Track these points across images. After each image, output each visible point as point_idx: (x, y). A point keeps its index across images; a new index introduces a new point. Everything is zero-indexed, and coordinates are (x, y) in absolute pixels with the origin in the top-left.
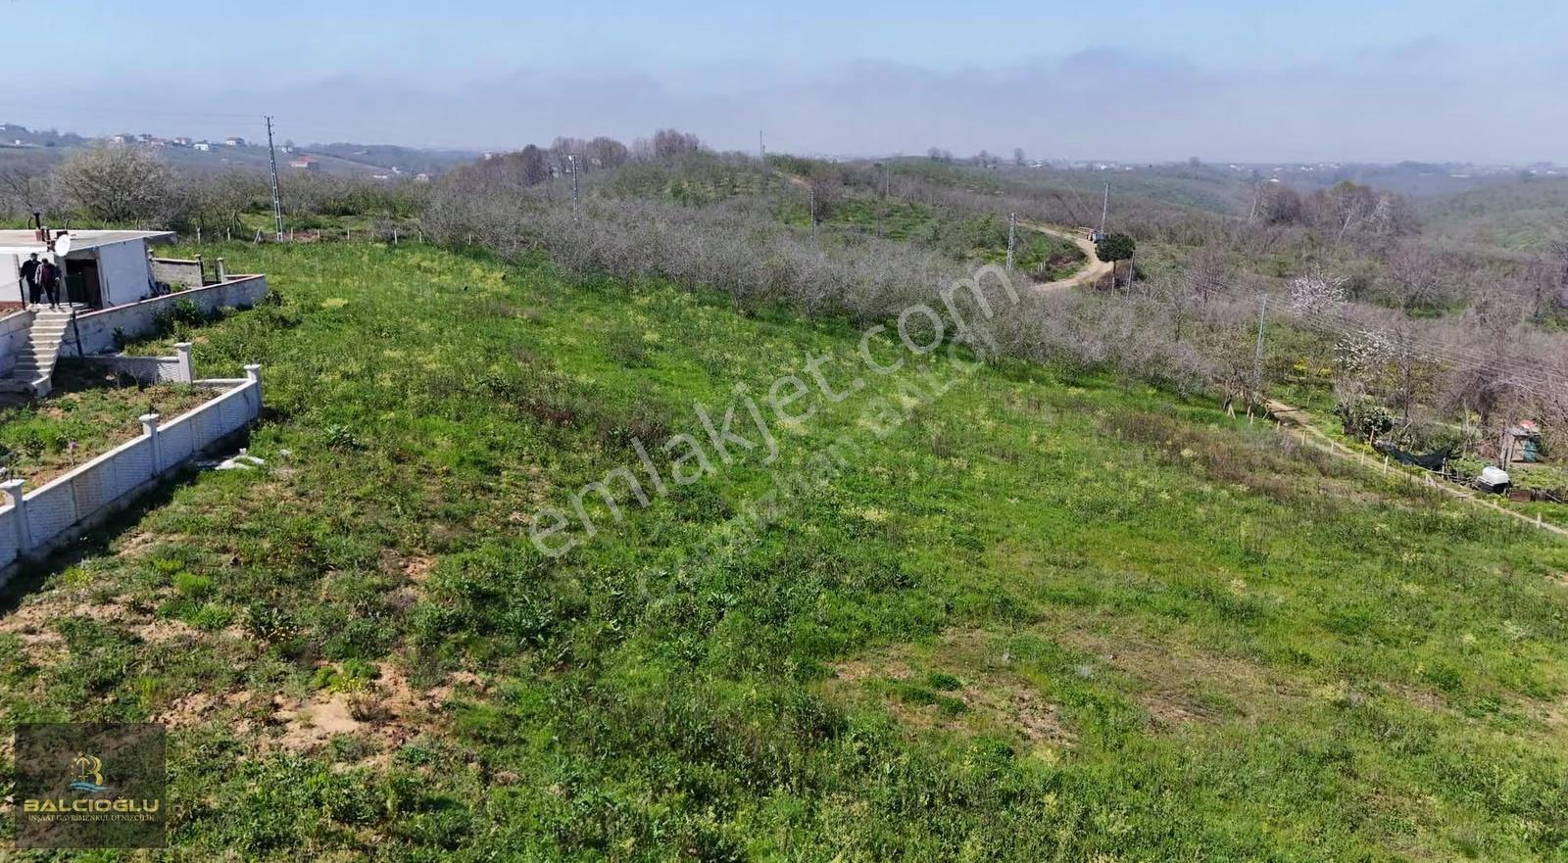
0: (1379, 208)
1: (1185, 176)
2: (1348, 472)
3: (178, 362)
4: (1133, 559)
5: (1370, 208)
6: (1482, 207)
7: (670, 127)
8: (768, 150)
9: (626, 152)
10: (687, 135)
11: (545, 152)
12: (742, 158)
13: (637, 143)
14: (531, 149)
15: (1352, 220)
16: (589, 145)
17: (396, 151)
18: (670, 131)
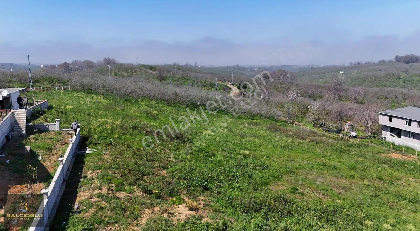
0: (288, 75)
1: (236, 69)
2: (323, 135)
3: (56, 125)
4: (301, 158)
5: (286, 75)
6: (304, 75)
7: (108, 57)
8: (139, 63)
9: (94, 64)
10: (113, 59)
11: (70, 64)
12: (132, 65)
13: (98, 61)
14: (66, 63)
15: (282, 79)
16: (83, 62)
17: (11, 65)
18: (108, 58)
